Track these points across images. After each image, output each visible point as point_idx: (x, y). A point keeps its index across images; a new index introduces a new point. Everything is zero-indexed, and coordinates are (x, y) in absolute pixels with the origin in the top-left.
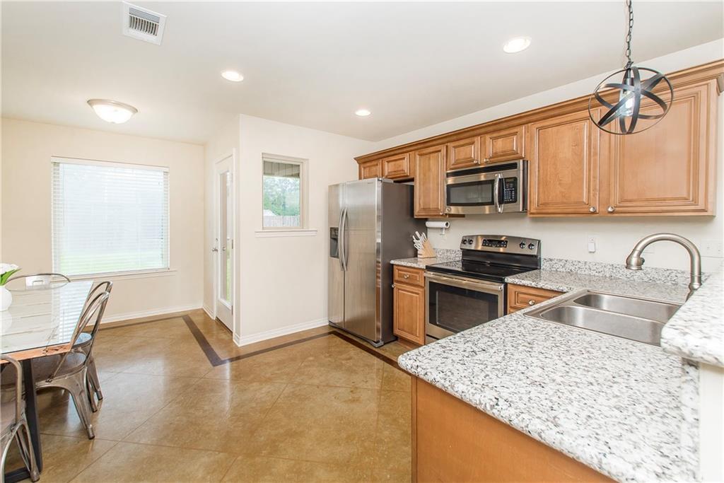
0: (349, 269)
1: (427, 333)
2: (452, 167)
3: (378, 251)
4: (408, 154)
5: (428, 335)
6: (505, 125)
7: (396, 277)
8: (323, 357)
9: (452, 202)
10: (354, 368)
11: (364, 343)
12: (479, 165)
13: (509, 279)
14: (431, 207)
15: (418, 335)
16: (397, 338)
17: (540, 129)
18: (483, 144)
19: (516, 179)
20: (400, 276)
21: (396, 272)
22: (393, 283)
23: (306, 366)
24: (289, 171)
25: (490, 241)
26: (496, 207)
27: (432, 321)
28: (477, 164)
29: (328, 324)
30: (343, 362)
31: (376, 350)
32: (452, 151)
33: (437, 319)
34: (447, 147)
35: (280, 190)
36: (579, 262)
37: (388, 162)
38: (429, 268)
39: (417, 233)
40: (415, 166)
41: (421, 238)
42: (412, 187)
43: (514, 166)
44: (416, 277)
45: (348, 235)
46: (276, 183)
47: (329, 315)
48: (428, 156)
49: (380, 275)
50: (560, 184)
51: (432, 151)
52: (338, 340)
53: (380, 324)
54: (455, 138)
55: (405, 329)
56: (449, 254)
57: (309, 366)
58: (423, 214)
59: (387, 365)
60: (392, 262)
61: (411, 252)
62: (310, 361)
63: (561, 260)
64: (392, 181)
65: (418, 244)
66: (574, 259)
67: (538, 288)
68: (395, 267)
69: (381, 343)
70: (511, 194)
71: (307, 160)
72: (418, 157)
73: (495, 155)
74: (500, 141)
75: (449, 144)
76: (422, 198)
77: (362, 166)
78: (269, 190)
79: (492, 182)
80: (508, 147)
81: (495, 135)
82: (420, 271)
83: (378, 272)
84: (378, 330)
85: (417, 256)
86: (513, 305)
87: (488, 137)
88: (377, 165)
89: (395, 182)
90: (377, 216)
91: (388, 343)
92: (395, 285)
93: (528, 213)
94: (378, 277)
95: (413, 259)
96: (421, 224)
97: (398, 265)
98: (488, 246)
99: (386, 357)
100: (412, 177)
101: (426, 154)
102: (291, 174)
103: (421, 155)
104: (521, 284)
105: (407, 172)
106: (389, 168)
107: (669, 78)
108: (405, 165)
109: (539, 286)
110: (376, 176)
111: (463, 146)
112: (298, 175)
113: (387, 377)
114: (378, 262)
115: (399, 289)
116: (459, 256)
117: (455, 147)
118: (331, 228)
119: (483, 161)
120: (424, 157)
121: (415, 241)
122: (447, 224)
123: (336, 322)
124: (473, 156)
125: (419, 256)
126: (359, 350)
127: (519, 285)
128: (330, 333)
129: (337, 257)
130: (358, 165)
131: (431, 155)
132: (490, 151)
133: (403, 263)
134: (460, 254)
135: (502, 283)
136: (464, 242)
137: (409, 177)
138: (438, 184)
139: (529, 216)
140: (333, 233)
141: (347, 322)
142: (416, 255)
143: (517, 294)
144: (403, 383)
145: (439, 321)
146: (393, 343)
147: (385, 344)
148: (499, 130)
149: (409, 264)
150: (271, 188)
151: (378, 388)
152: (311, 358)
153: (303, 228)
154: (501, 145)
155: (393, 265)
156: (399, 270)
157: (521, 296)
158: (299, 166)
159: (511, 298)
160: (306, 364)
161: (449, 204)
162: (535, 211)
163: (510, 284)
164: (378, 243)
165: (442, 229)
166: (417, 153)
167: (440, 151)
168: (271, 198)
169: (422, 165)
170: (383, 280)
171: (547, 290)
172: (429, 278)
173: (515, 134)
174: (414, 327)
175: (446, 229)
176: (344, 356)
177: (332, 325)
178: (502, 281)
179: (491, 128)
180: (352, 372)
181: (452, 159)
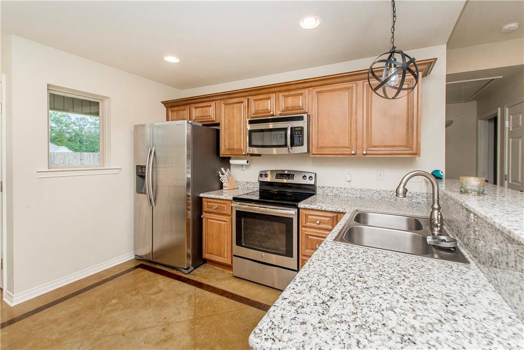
0: (157, 204)
1: (234, 253)
2: (253, 116)
3: (188, 185)
4: (214, 102)
5: (235, 256)
6: (293, 87)
7: (205, 208)
8: (128, 296)
9: (253, 144)
10: (166, 301)
11: (174, 272)
12: (274, 116)
13: (301, 205)
14: (235, 147)
15: (226, 256)
16: (205, 261)
17: (318, 93)
18: (277, 99)
19: (302, 128)
20: (209, 207)
21: (205, 204)
22: (202, 214)
23: (108, 312)
24: (87, 109)
25: (281, 175)
26: (289, 148)
27: (239, 243)
28: (272, 115)
29: (134, 257)
30: (153, 297)
31: (187, 276)
32: (252, 104)
33: (243, 240)
34: (248, 99)
35: (78, 127)
36: (341, 188)
37: (196, 108)
38: (236, 199)
39: (222, 169)
40: (221, 113)
41: (226, 174)
42: (218, 131)
43: (301, 118)
44: (224, 207)
45: (157, 171)
46: (73, 121)
47: (135, 249)
48: (232, 105)
49: (190, 207)
50: (332, 133)
51: (235, 101)
52: (147, 273)
53: (190, 251)
54: (254, 93)
55: (215, 253)
56: (248, 185)
57: (112, 311)
58: (229, 153)
59: (198, 290)
60: (201, 195)
61: (217, 185)
62: (114, 305)
63: (329, 187)
64: (200, 124)
65: (224, 179)
66: (338, 186)
67: (322, 211)
68: (203, 199)
69: (192, 268)
70: (300, 140)
71: (108, 98)
72: (223, 106)
73: (287, 109)
74: (290, 99)
75: (250, 97)
76: (227, 141)
77: (169, 109)
78: (65, 128)
79: (286, 129)
80: (296, 104)
81: (286, 94)
82: (228, 202)
83: (188, 204)
84: (188, 256)
85: (222, 189)
86: (304, 225)
87: (281, 94)
88: (185, 110)
89: (203, 125)
90: (187, 155)
91: (197, 267)
92: (204, 215)
93: (311, 154)
94: (188, 209)
95: (219, 191)
96: (226, 161)
97: (207, 198)
98: (280, 178)
99: (196, 282)
100: (217, 122)
101: (231, 104)
102: (89, 112)
103: (226, 104)
104: (310, 208)
105: (213, 117)
106: (196, 113)
107: (418, 64)
108: (211, 112)
109: (323, 209)
110: (184, 119)
111: (261, 100)
112: (97, 114)
113: (199, 302)
114: (188, 196)
115: (208, 219)
116: (257, 187)
117: (255, 100)
118: (138, 166)
119: (277, 113)
120: (228, 107)
121: (221, 176)
122: (248, 162)
123: (143, 254)
124: (269, 109)
125: (224, 188)
126: (168, 280)
127: (309, 209)
128: (136, 267)
129: (145, 193)
130: (165, 108)
131: (235, 105)
132: (282, 106)
133: (211, 196)
134: (258, 185)
135: (296, 208)
136: (261, 175)
137: (216, 122)
138: (241, 130)
139: (311, 156)
140: (140, 170)
141: (156, 252)
142: (221, 187)
143: (307, 216)
144: (215, 305)
145: (245, 242)
146: (202, 266)
147: (195, 269)
148: (290, 90)
149: (217, 197)
150: (66, 126)
151: (192, 318)
152: (114, 301)
153: (103, 166)
154: (291, 102)
155: (201, 198)
156: (208, 202)
157: (310, 217)
158: (98, 103)
159: (302, 219)
160: (108, 309)
161: (251, 145)
162: (315, 153)
163: (302, 208)
164: (187, 178)
165: (242, 165)
166: (222, 102)
167: (242, 102)
168: (68, 135)
169: (227, 112)
170: (193, 211)
171: (329, 211)
172: (236, 207)
173: (301, 94)
174: (222, 251)
175: (246, 165)
176: (154, 290)
177: (138, 258)
178: (296, 207)
179: (283, 88)
180: (163, 306)
181: (253, 110)
